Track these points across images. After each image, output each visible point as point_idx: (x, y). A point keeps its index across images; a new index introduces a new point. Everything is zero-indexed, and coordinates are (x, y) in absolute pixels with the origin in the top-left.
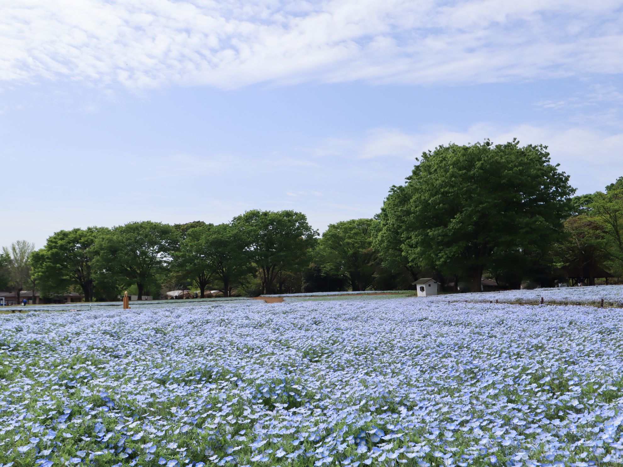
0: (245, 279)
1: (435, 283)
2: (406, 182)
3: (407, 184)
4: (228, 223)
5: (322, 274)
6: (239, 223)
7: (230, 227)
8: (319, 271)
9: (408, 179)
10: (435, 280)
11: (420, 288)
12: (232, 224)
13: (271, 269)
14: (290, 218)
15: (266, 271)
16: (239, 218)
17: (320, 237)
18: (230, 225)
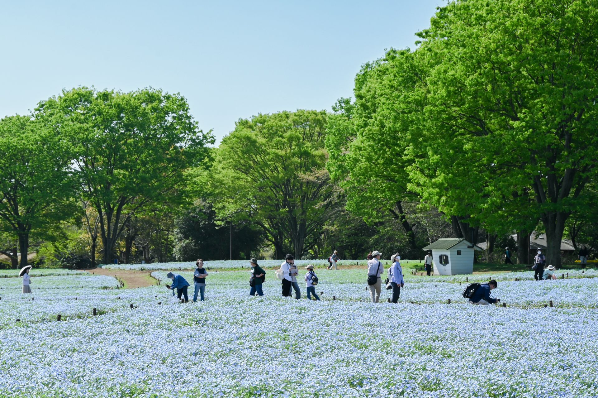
0: (58, 228)
1: (469, 247)
2: (417, 43)
3: (419, 45)
4: (27, 114)
5: (219, 223)
6: (51, 115)
7: (33, 122)
8: (211, 215)
9: (420, 35)
10: (470, 241)
11: (441, 257)
12: (37, 117)
13: (115, 212)
14: (155, 104)
15: (105, 217)
16: (51, 105)
17: (217, 145)
18: (33, 119)
